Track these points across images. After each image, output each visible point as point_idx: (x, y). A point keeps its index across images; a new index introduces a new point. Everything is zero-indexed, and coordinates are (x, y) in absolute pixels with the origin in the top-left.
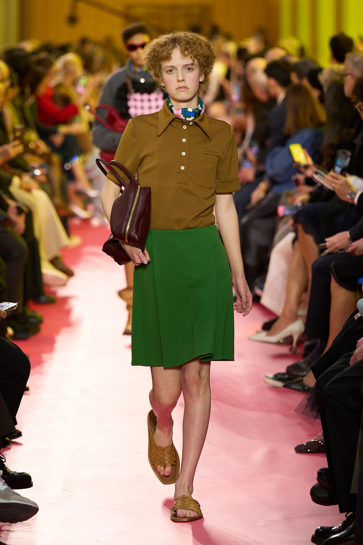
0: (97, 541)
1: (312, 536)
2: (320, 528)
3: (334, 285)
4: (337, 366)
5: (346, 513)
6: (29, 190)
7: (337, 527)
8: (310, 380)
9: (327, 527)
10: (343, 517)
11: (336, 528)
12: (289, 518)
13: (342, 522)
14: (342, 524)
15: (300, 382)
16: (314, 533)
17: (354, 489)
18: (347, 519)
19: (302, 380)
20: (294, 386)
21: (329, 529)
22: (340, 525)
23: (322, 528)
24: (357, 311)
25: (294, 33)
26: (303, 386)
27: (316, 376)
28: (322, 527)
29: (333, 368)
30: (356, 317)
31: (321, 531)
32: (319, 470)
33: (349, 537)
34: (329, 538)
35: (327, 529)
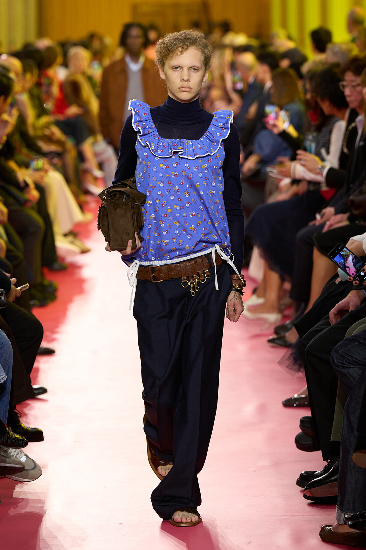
7: (319, 472)
12: (277, 464)
15: (284, 338)
17: (334, 437)
18: (328, 465)
20: (277, 342)
21: (312, 473)
22: (322, 470)
26: (286, 341)
28: (306, 471)
32: (302, 418)
33: (330, 480)
34: (312, 481)
35: (310, 473)
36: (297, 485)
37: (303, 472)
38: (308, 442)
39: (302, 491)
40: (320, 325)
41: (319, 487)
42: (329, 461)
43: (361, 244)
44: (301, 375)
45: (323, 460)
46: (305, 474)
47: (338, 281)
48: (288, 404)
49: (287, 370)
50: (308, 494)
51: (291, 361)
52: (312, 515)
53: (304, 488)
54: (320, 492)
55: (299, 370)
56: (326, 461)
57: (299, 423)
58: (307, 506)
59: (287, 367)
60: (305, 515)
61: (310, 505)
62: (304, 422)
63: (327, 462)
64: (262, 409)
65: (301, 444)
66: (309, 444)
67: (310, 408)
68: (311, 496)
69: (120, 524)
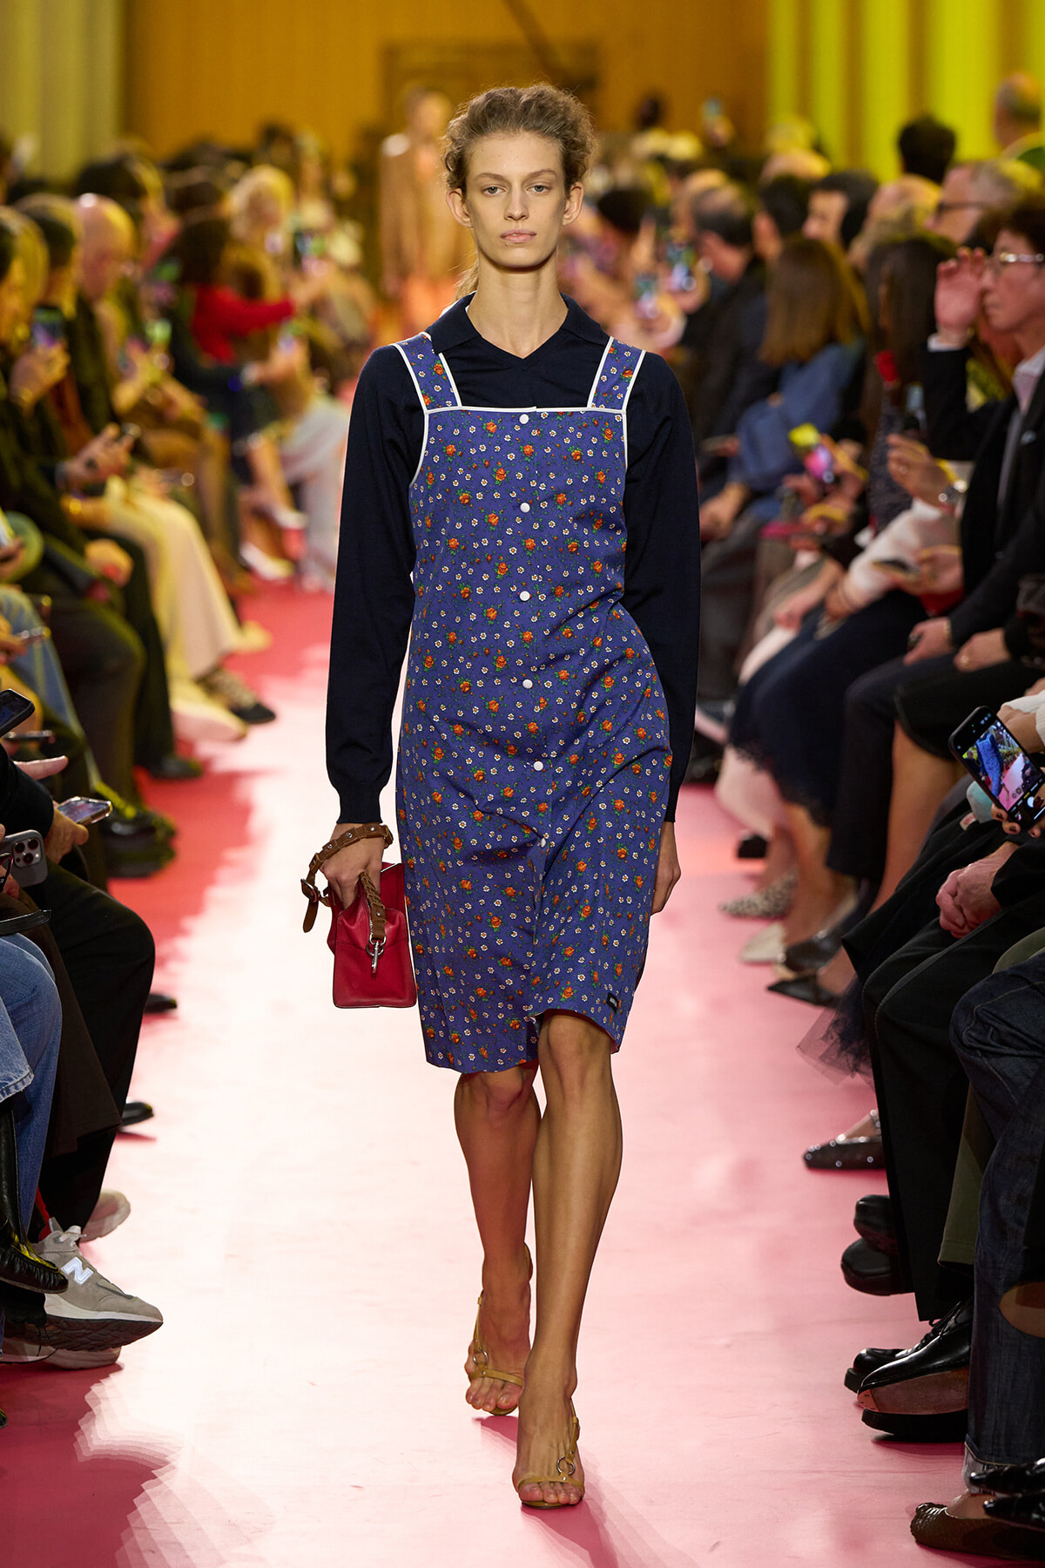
0: (313, 1384)
1: (846, 1372)
2: (867, 1352)
4: (916, 948)
9: (886, 1351)
12: (789, 1328)
15: (811, 981)
18: (933, 1331)
19: (815, 977)
21: (890, 1356)
23: (871, 1352)
28: (873, 1349)
30: (964, 823)
31: (868, 1360)
32: (861, 1201)
34: (881, 1368)
35: (884, 1354)
36: (846, 1388)
37: (864, 1352)
38: (880, 1268)
39: (859, 1405)
40: (919, 944)
41: (898, 1385)
42: (935, 1321)
43: (1031, 719)
44: (862, 1081)
45: (918, 1319)
46: (868, 1357)
47: (967, 821)
48: (822, 1160)
49: (822, 1066)
51: (831, 1041)
52: (888, 1472)
55: (855, 1069)
56: (928, 1322)
57: (852, 1214)
58: (871, 1445)
59: (822, 1058)
60: (869, 1472)
61: (880, 1442)
62: (866, 1213)
63: (931, 1324)
64: (747, 1175)
65: (857, 1273)
66: (881, 1274)
67: (884, 1174)
69: (356, 1489)
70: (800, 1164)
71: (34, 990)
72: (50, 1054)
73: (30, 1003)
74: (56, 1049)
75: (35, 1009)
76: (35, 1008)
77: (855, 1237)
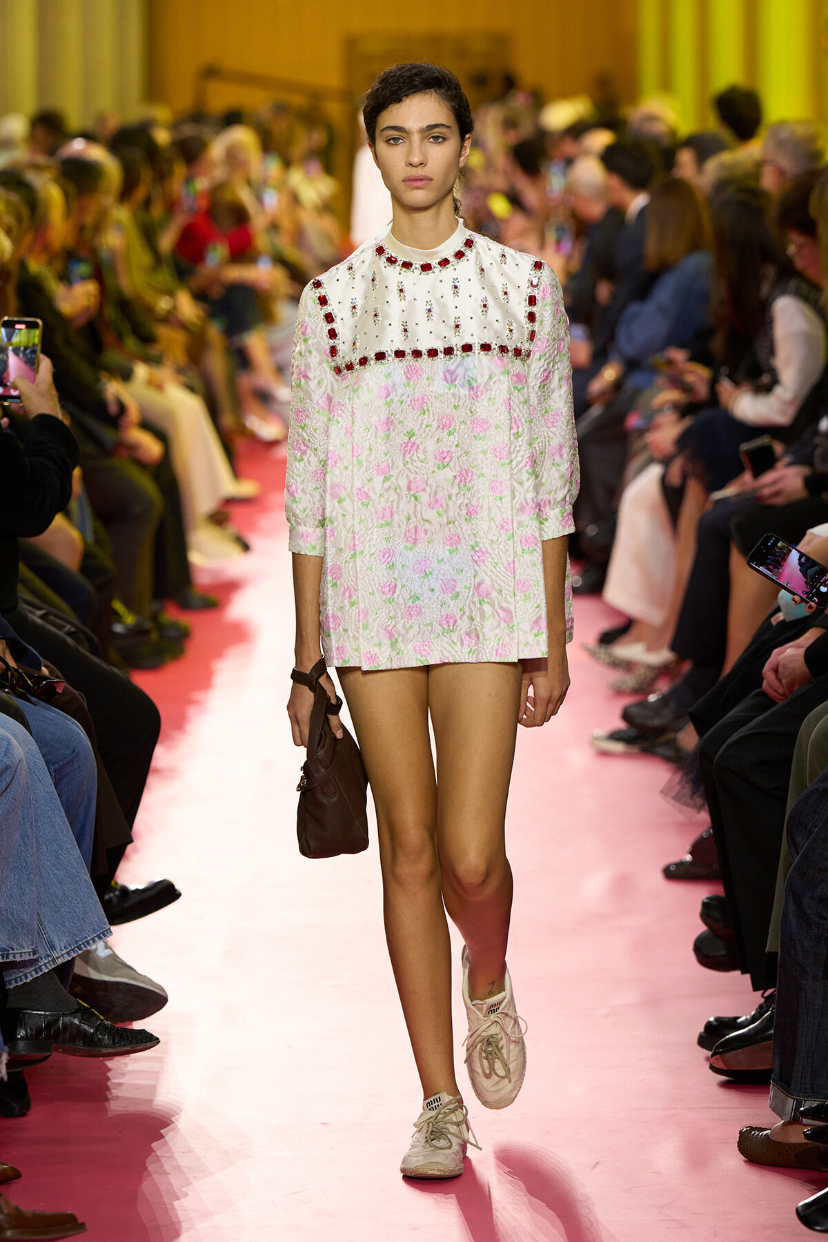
0: (291, 1047)
1: (698, 1035)
2: (715, 1019)
3: (737, 562)
4: (739, 714)
5: (761, 992)
6: (159, 387)
7: (748, 1017)
8: (688, 738)
9: (729, 1018)
10: (757, 998)
11: (746, 1019)
12: (653, 1002)
13: (757, 1006)
14: (757, 1010)
15: (672, 743)
16: (702, 1030)
17: (773, 944)
18: (765, 1002)
20: (660, 750)
21: (730, 1020)
22: (753, 1013)
23: (718, 1019)
24: (778, 610)
25: (666, 85)
26: (678, 750)
27: (700, 731)
28: (720, 1017)
29: (730, 717)
30: (774, 621)
31: (715, 1026)
32: (705, 900)
33: (764, 1035)
34: (727, 1037)
35: (726, 1021)
36: (699, 1046)
37: (712, 1019)
38: (721, 952)
39: (707, 1059)
41: (740, 1050)
42: (766, 993)
45: (753, 992)
46: (715, 1023)
47: (781, 616)
48: (675, 873)
49: (678, 805)
50: (720, 1065)
51: (684, 788)
52: (728, 1108)
53: (711, 1050)
54: (741, 1060)
57: (699, 912)
58: (716, 1087)
60: (713, 1108)
61: (724, 1085)
62: (709, 909)
63: (763, 995)
64: (622, 886)
65: (706, 956)
66: (722, 956)
67: (721, 881)
68: (725, 1068)
69: (323, 1125)
70: (659, 877)
71: (74, 751)
72: (89, 798)
73: (72, 761)
74: (94, 795)
75: (76, 766)
76: (75, 764)
77: (701, 928)
